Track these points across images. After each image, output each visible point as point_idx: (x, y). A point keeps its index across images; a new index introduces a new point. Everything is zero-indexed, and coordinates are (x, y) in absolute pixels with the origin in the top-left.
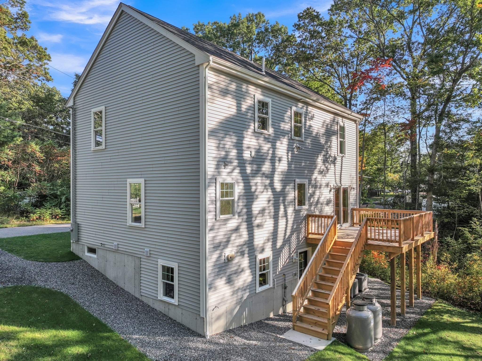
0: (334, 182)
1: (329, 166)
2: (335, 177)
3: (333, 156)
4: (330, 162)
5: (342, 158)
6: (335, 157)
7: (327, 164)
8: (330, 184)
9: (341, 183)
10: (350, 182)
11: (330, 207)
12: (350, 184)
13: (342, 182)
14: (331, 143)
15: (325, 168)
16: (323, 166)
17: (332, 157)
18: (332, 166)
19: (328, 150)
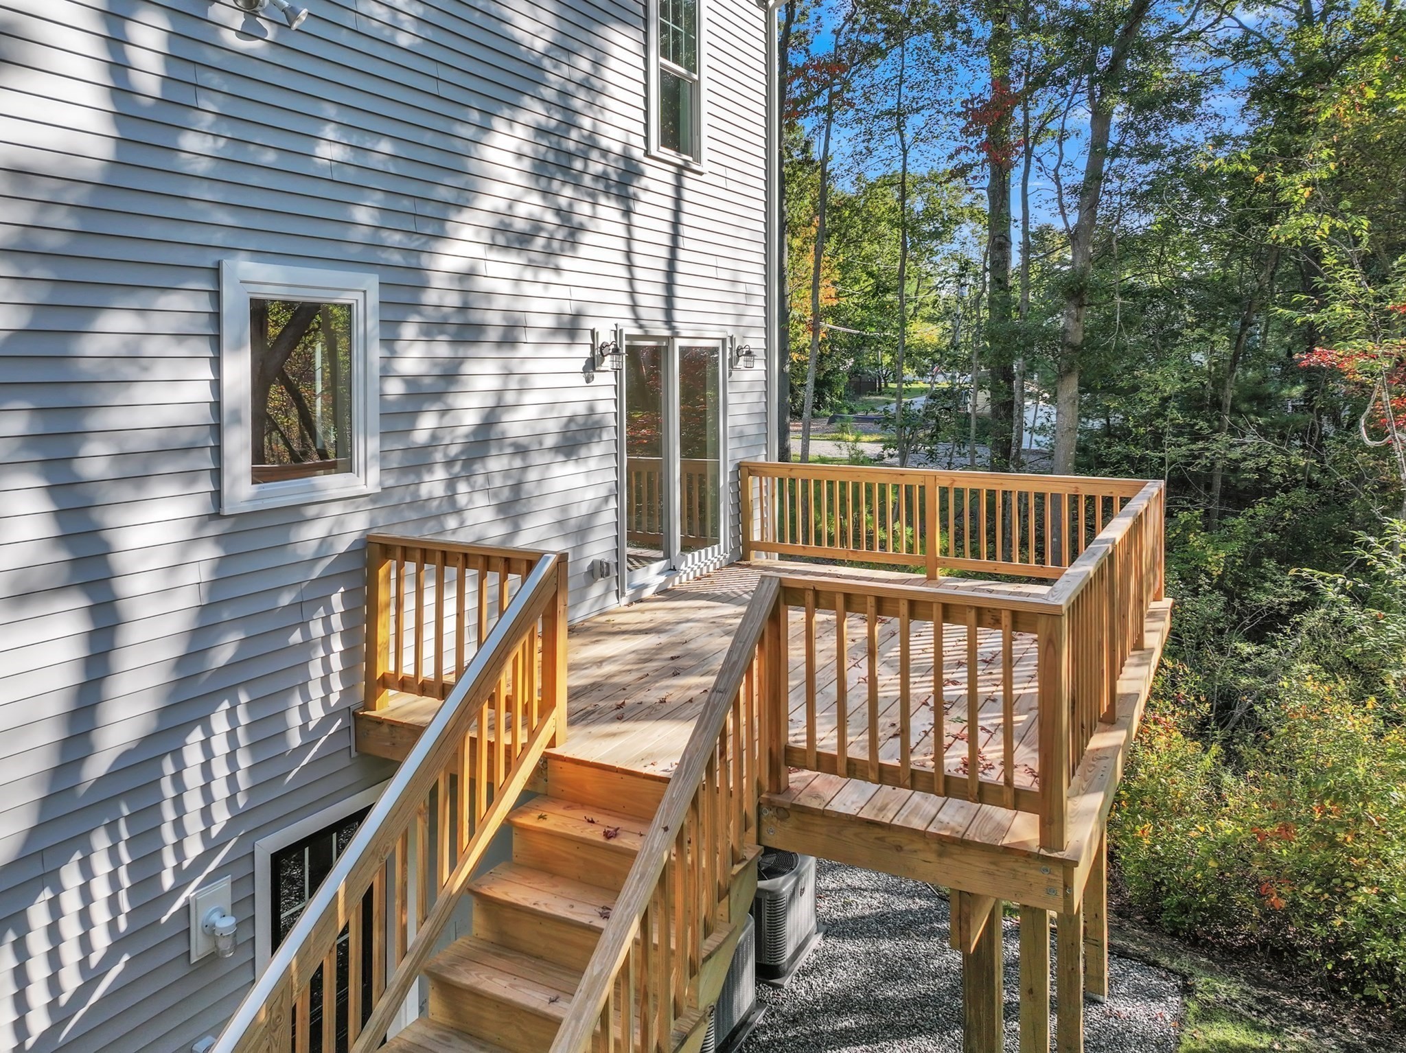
0: (627, 313)
1: (584, 208)
2: (631, 280)
3: (617, 148)
4: (587, 180)
5: (679, 176)
6: (627, 158)
7: (568, 191)
8: (589, 324)
9: (669, 321)
10: (730, 320)
11: (593, 464)
12: (730, 331)
13: (678, 316)
14: (596, 63)
15: (550, 217)
16: (536, 198)
17: (605, 152)
18: (609, 210)
19: (577, 104)
